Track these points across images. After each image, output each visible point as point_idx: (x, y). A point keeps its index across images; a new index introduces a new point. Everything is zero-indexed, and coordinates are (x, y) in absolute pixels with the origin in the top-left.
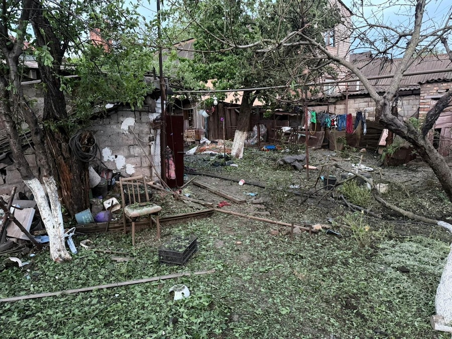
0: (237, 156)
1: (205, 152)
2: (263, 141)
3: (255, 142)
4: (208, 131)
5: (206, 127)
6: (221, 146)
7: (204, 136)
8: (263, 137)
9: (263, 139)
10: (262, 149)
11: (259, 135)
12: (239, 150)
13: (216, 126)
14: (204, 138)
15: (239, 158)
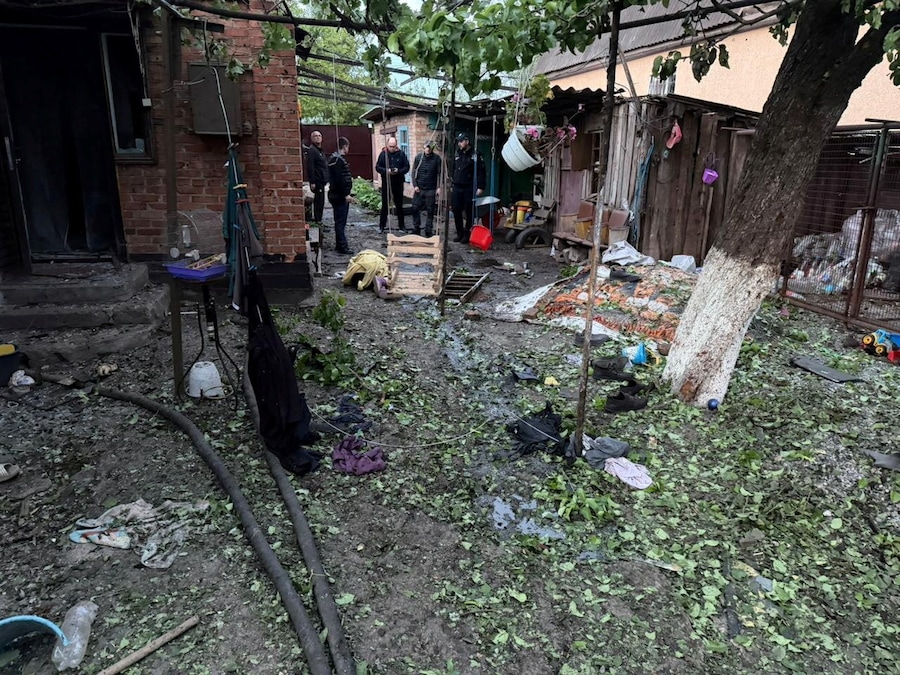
0: (691, 389)
1: (565, 321)
2: (880, 285)
3: (843, 282)
4: (644, 217)
5: (638, 202)
6: (645, 301)
7: (625, 235)
8: (885, 265)
9: (881, 277)
10: (867, 340)
11: (867, 254)
12: (708, 362)
13: (680, 202)
14: (621, 244)
15: (703, 400)
